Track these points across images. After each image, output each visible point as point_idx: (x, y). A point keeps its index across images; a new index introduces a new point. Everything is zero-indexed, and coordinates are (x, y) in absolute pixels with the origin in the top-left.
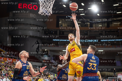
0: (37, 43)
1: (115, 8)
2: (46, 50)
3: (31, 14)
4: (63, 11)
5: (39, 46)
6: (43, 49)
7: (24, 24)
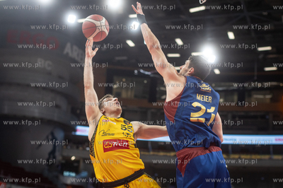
0: (50, 137)
1: (261, 56)
2: (73, 158)
3: (39, 60)
4: (125, 58)
5: (54, 146)
6: (65, 154)
7: (19, 85)
